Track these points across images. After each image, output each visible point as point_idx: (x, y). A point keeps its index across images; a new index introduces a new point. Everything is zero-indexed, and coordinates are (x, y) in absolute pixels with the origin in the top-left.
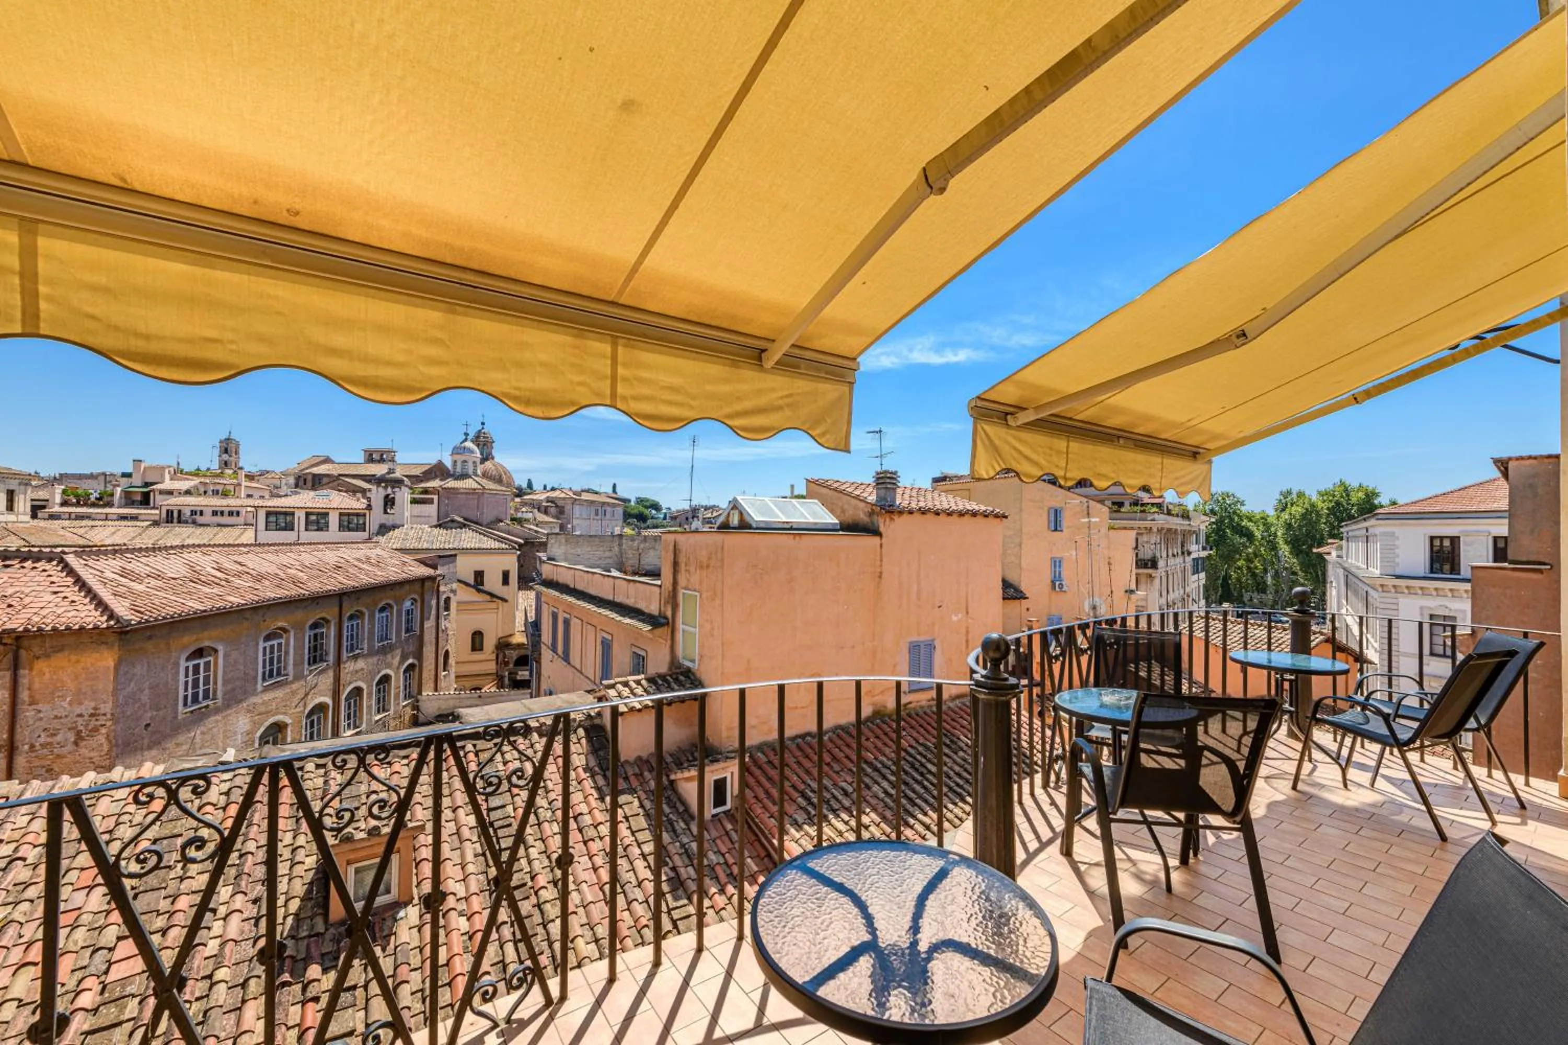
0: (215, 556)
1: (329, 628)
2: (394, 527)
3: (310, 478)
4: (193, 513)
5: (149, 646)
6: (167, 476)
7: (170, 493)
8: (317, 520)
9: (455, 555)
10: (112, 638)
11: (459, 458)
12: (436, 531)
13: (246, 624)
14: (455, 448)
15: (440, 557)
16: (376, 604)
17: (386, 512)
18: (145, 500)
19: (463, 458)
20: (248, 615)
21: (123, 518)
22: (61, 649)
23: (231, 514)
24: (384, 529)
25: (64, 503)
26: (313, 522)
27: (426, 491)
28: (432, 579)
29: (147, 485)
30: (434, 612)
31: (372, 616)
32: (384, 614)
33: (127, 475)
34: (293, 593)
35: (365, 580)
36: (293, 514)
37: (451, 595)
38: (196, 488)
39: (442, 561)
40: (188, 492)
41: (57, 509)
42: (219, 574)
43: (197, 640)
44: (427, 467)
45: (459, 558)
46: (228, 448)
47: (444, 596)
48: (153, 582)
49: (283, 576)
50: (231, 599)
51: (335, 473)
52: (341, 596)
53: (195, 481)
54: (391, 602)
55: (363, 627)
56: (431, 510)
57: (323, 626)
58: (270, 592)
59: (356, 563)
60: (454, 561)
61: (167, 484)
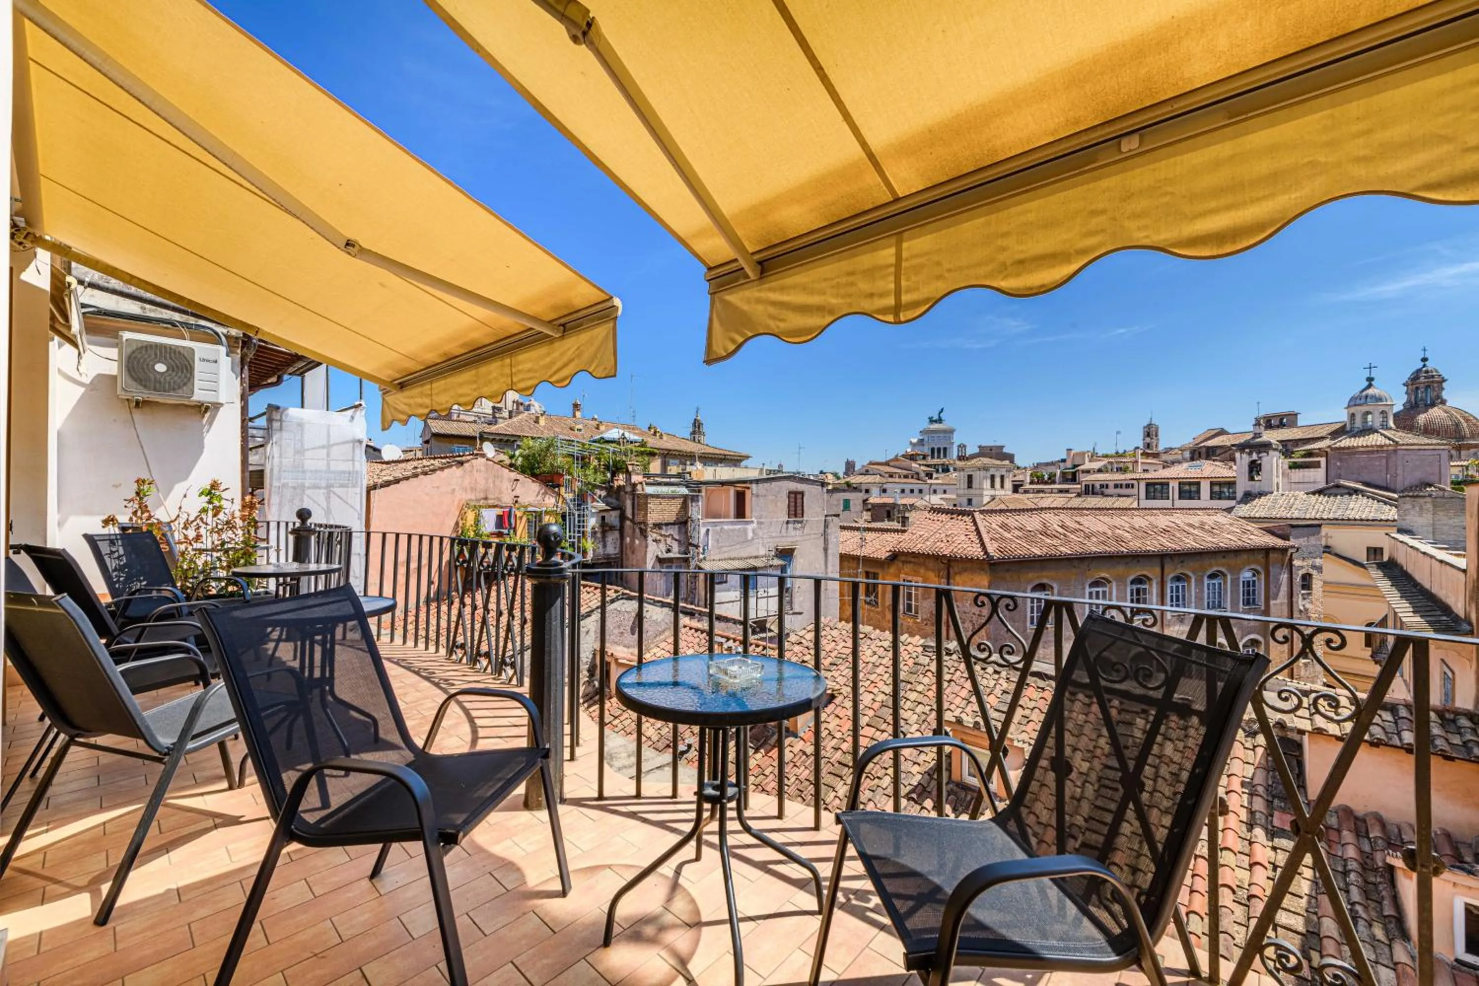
0: (1062, 517)
1: (1151, 585)
2: (1261, 495)
3: (1204, 450)
4: (1102, 486)
5: (1007, 575)
6: (1087, 459)
7: (1088, 472)
8: (1189, 490)
9: (1320, 526)
10: (987, 567)
11: (1359, 410)
12: (1313, 498)
13: (1074, 570)
14: (1353, 399)
15: (1292, 526)
16: (1204, 572)
17: (1252, 479)
18: (1074, 479)
19: (1365, 409)
20: (1076, 563)
21: (1061, 491)
22: (965, 570)
23: (1127, 486)
24: (1248, 497)
25: (1032, 483)
26: (1185, 492)
27: (1310, 454)
28: (1284, 550)
29: (1075, 466)
30: (1284, 589)
31: (1200, 582)
32: (1215, 581)
33: (1064, 461)
34: (1113, 549)
35: (1190, 544)
36: (1168, 484)
37: (1314, 572)
38: (1105, 466)
39: (1295, 532)
40: (1100, 471)
41: (1028, 486)
42: (1060, 530)
43: (1038, 577)
44: (1338, 426)
45: (1324, 530)
46: (1150, 432)
47: (1301, 572)
48: (1017, 533)
49: (1109, 533)
50: (1062, 549)
51: (1228, 444)
52: (1163, 558)
53: (1105, 462)
54: (1223, 570)
55: (1189, 591)
56: (1318, 476)
57: (1145, 583)
58: (1093, 547)
59: (1187, 528)
60: (1319, 533)
61: (1087, 465)
